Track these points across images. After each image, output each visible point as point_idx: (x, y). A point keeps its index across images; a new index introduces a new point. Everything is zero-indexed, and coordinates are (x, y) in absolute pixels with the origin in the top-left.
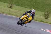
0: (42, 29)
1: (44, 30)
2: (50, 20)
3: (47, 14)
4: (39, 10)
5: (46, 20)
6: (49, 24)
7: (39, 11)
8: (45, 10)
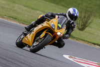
0: (66, 57)
1: (71, 59)
2: (90, 33)
3: (85, 17)
4: (63, 3)
5: (81, 32)
6: (86, 44)
7: (63, 6)
8: (79, 4)
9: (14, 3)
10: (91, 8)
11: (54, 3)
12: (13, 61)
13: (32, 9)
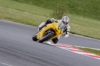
9: (8, 7)
10: (63, 7)
11: (36, 6)
12: (12, 49)
13: (21, 11)
